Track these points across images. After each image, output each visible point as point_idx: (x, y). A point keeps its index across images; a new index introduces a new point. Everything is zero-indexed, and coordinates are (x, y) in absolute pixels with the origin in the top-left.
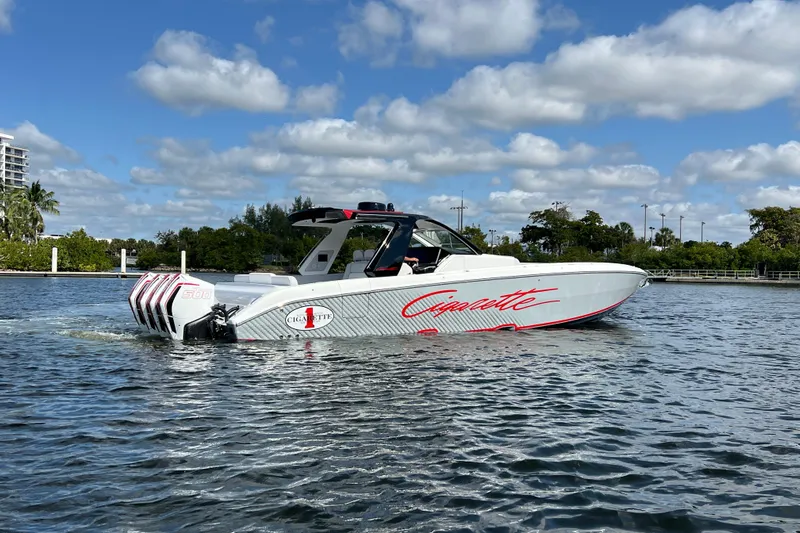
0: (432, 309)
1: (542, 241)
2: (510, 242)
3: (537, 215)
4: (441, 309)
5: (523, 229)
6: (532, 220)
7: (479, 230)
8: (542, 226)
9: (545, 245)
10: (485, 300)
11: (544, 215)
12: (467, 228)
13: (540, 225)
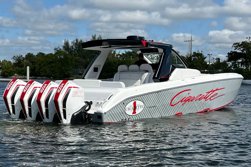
0: (181, 101)
1: (240, 61)
2: (221, 62)
3: (237, 45)
4: (185, 101)
5: (229, 54)
6: (234, 48)
7: (201, 54)
8: (240, 51)
9: (242, 63)
10: (201, 95)
11: (241, 45)
12: (194, 53)
13: (239, 51)
